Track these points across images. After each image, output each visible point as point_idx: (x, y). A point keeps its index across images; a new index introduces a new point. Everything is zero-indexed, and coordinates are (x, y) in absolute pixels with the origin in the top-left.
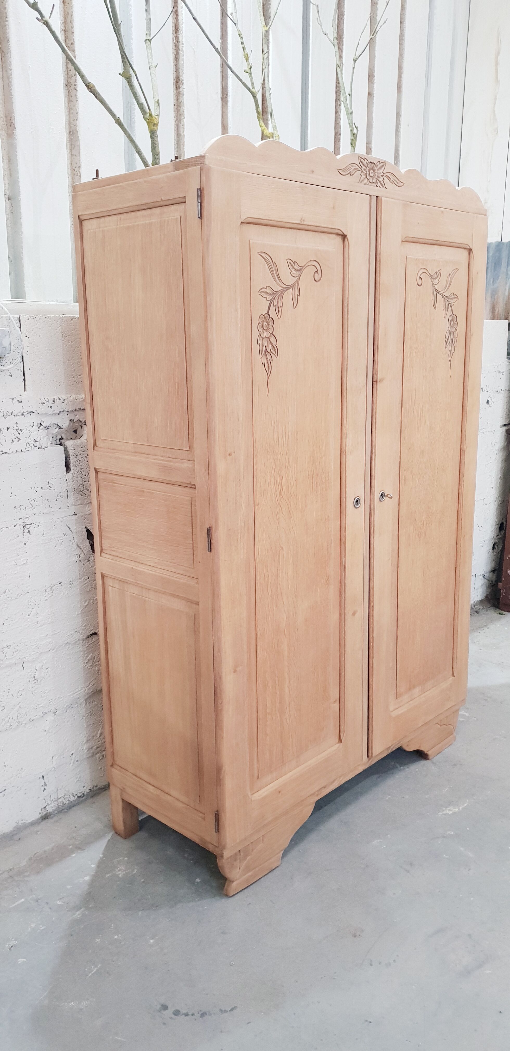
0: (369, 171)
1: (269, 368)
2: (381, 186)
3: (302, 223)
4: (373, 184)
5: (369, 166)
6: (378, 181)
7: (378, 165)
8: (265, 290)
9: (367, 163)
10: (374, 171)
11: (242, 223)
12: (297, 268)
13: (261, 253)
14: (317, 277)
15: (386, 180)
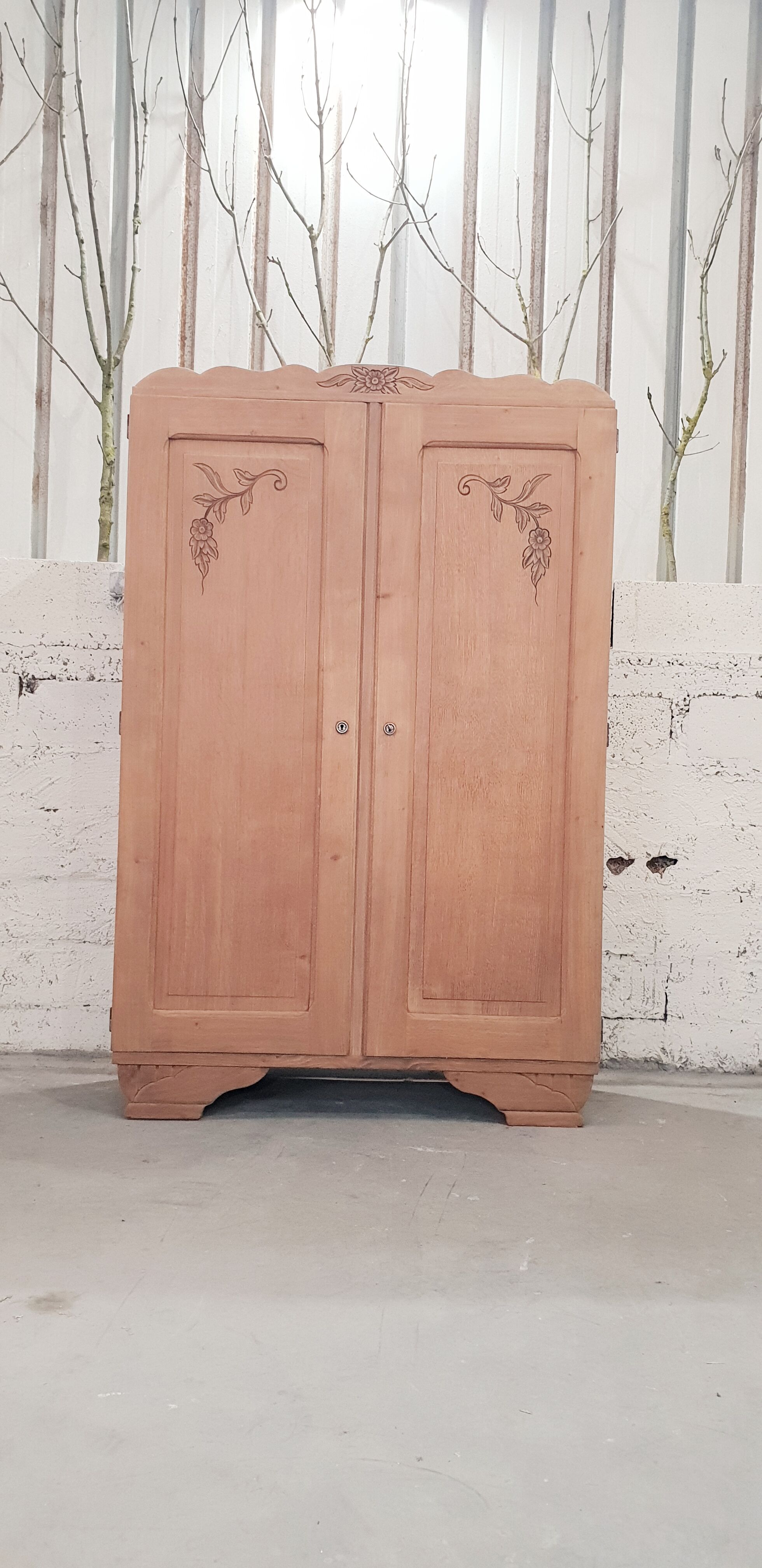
0: (371, 379)
1: (205, 568)
2: (389, 391)
3: (253, 435)
4: (377, 391)
5: (370, 374)
6: (385, 387)
7: (386, 372)
8: (202, 497)
9: (366, 372)
10: (379, 378)
11: (170, 439)
12: (249, 477)
13: (197, 465)
14: (278, 485)
15: (399, 385)
